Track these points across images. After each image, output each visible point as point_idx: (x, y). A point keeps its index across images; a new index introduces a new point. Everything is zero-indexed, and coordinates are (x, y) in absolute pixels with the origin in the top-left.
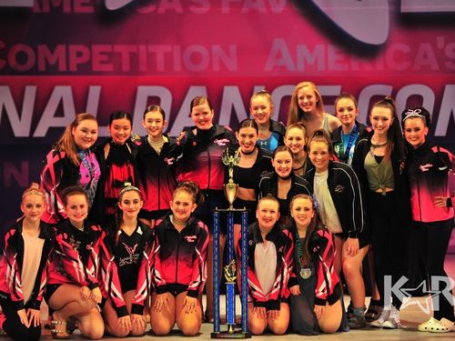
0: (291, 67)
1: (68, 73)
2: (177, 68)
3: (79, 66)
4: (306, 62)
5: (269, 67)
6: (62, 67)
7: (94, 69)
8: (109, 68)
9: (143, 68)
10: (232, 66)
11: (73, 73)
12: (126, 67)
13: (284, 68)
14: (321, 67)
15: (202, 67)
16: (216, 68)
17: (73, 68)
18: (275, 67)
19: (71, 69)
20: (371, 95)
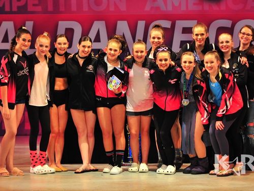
0: (163, 8)
1: (11, 12)
2: (85, 8)
3: (18, 7)
4: (173, 4)
5: (147, 8)
6: (7, 9)
7: (29, 10)
8: (39, 9)
9: (62, 9)
10: (123, 7)
11: (15, 13)
12: (50, 8)
13: (158, 8)
14: (183, 8)
15: (102, 8)
16: (112, 9)
17: (15, 9)
18: (152, 8)
19: (13, 10)
20: (218, 27)
